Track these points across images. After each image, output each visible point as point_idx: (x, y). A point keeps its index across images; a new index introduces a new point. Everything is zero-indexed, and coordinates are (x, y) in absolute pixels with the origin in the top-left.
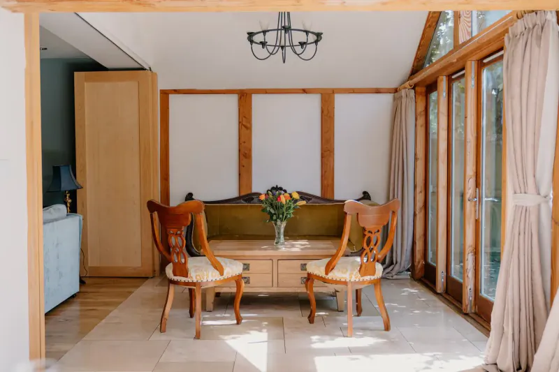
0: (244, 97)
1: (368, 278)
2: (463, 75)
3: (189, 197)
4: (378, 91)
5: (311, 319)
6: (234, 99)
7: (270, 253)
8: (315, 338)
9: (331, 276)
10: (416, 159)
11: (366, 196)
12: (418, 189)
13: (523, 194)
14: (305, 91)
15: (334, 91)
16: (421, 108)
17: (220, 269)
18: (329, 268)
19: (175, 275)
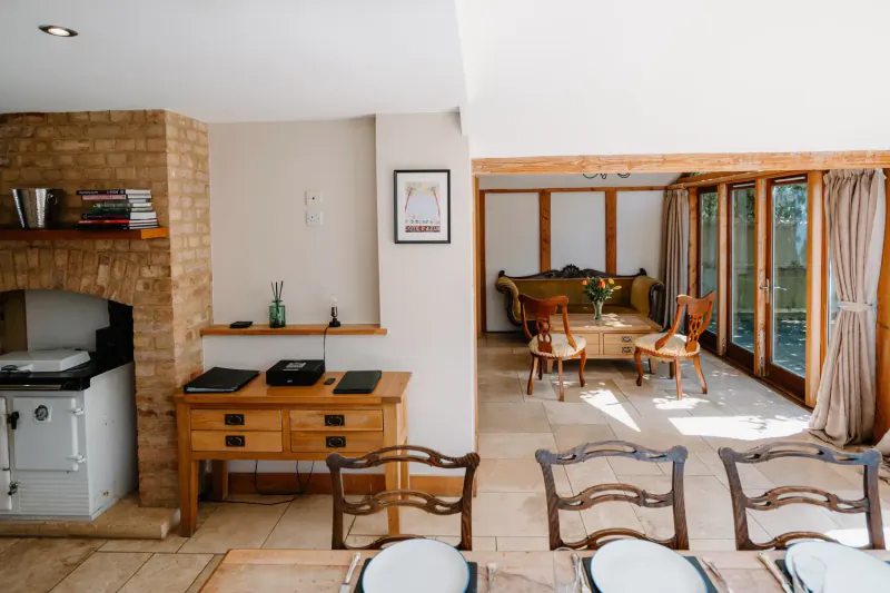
0: (544, 195)
1: (690, 354)
2: (754, 187)
3: (502, 274)
4: (651, 189)
5: (639, 383)
6: (535, 197)
7: (595, 328)
8: (656, 400)
9: (660, 351)
10: (689, 245)
11: (643, 272)
12: (691, 269)
13: (851, 303)
14: (593, 189)
15: (616, 189)
16: (693, 204)
17: (572, 344)
18: (659, 344)
19: (540, 350)
